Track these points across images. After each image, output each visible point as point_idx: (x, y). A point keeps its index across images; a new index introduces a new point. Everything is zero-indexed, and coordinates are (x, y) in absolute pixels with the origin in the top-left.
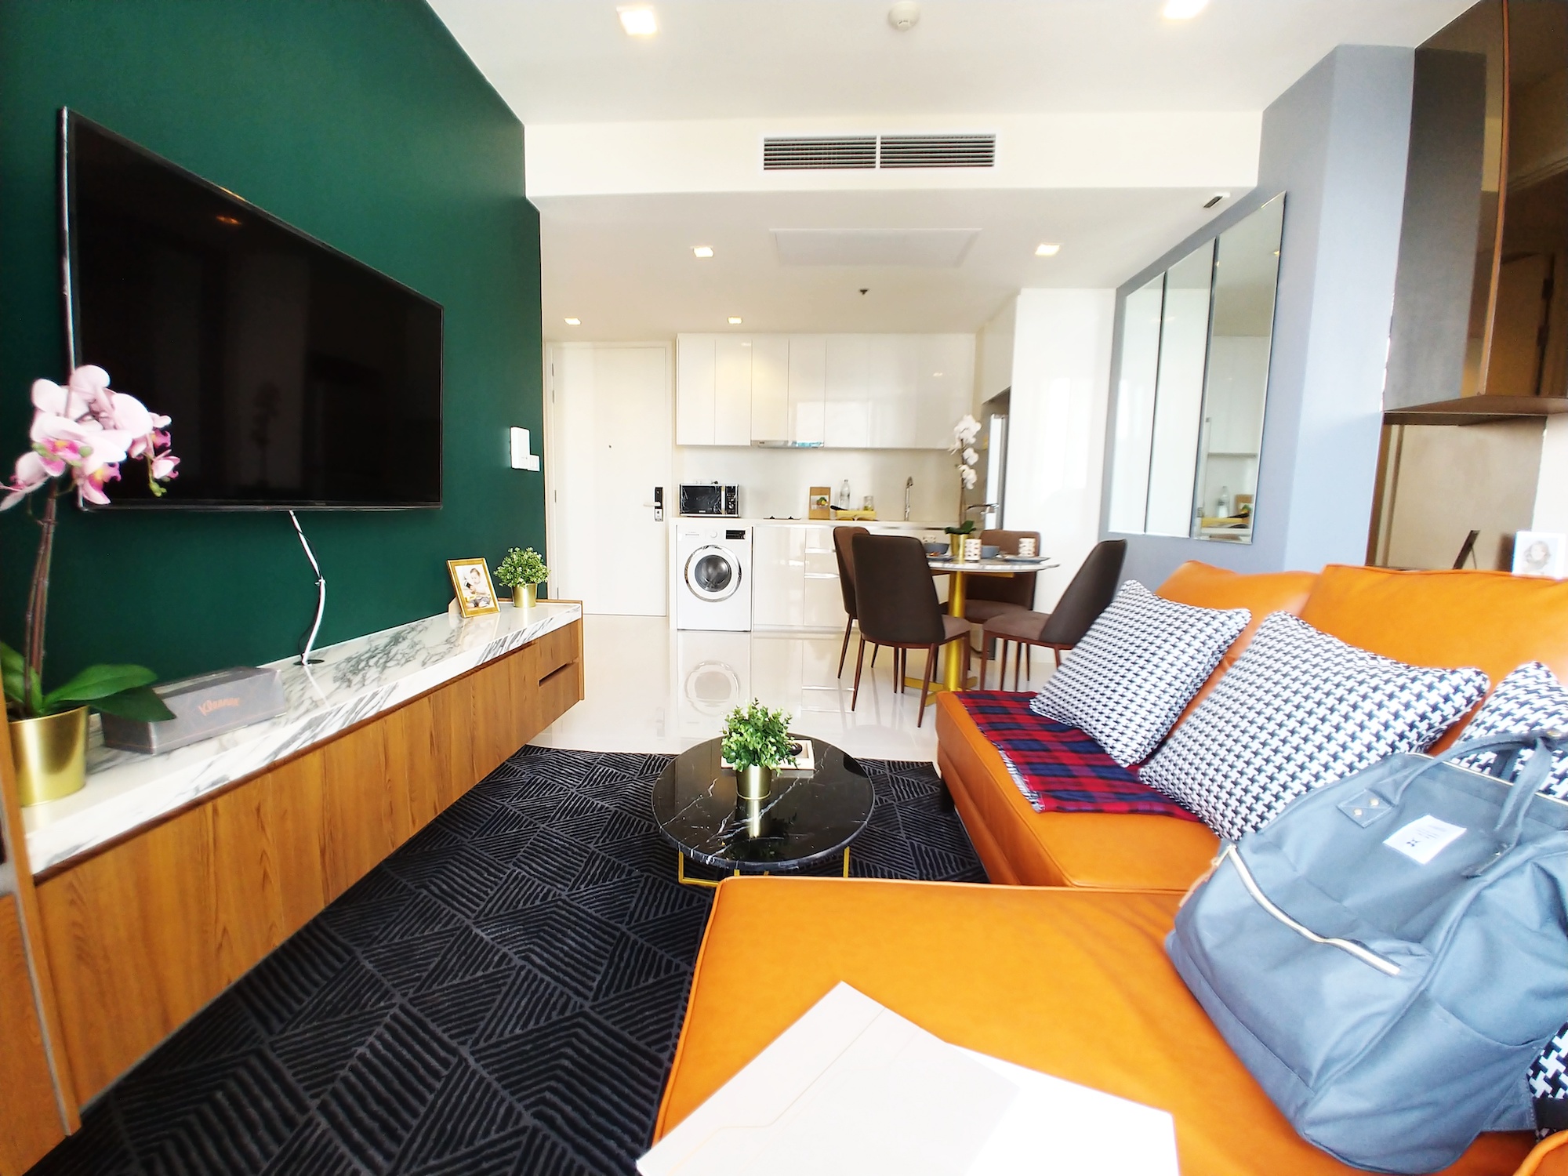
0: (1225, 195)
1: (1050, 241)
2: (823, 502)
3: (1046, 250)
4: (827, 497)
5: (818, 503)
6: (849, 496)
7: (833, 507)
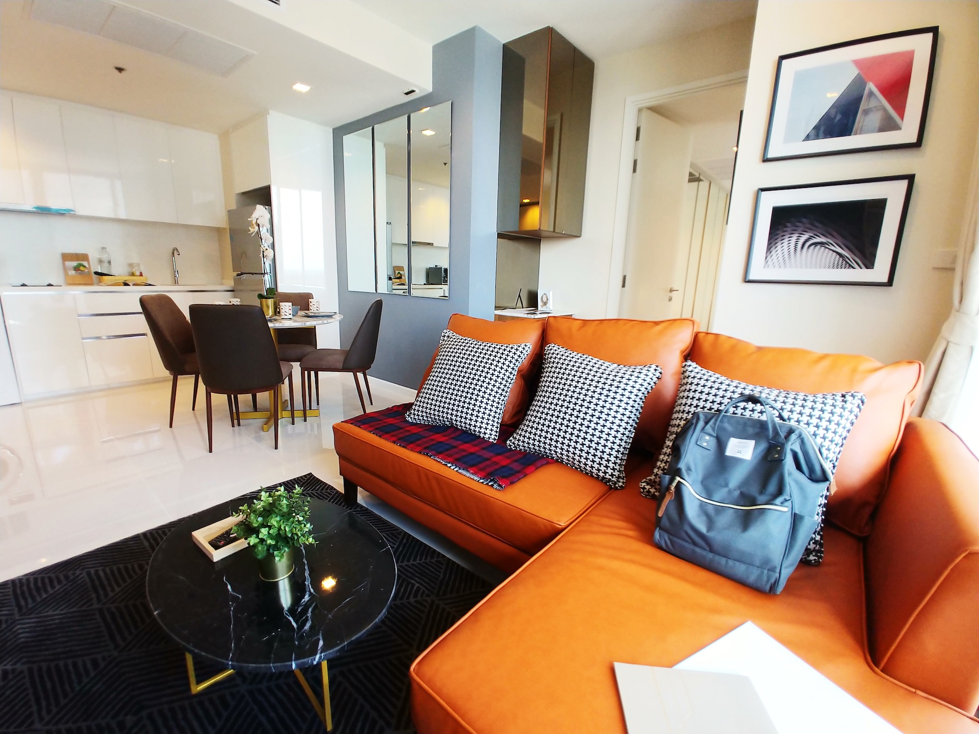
0: (417, 91)
1: (304, 81)
2: (82, 268)
3: (301, 88)
4: (85, 263)
5: (76, 269)
6: (109, 262)
7: (96, 273)
